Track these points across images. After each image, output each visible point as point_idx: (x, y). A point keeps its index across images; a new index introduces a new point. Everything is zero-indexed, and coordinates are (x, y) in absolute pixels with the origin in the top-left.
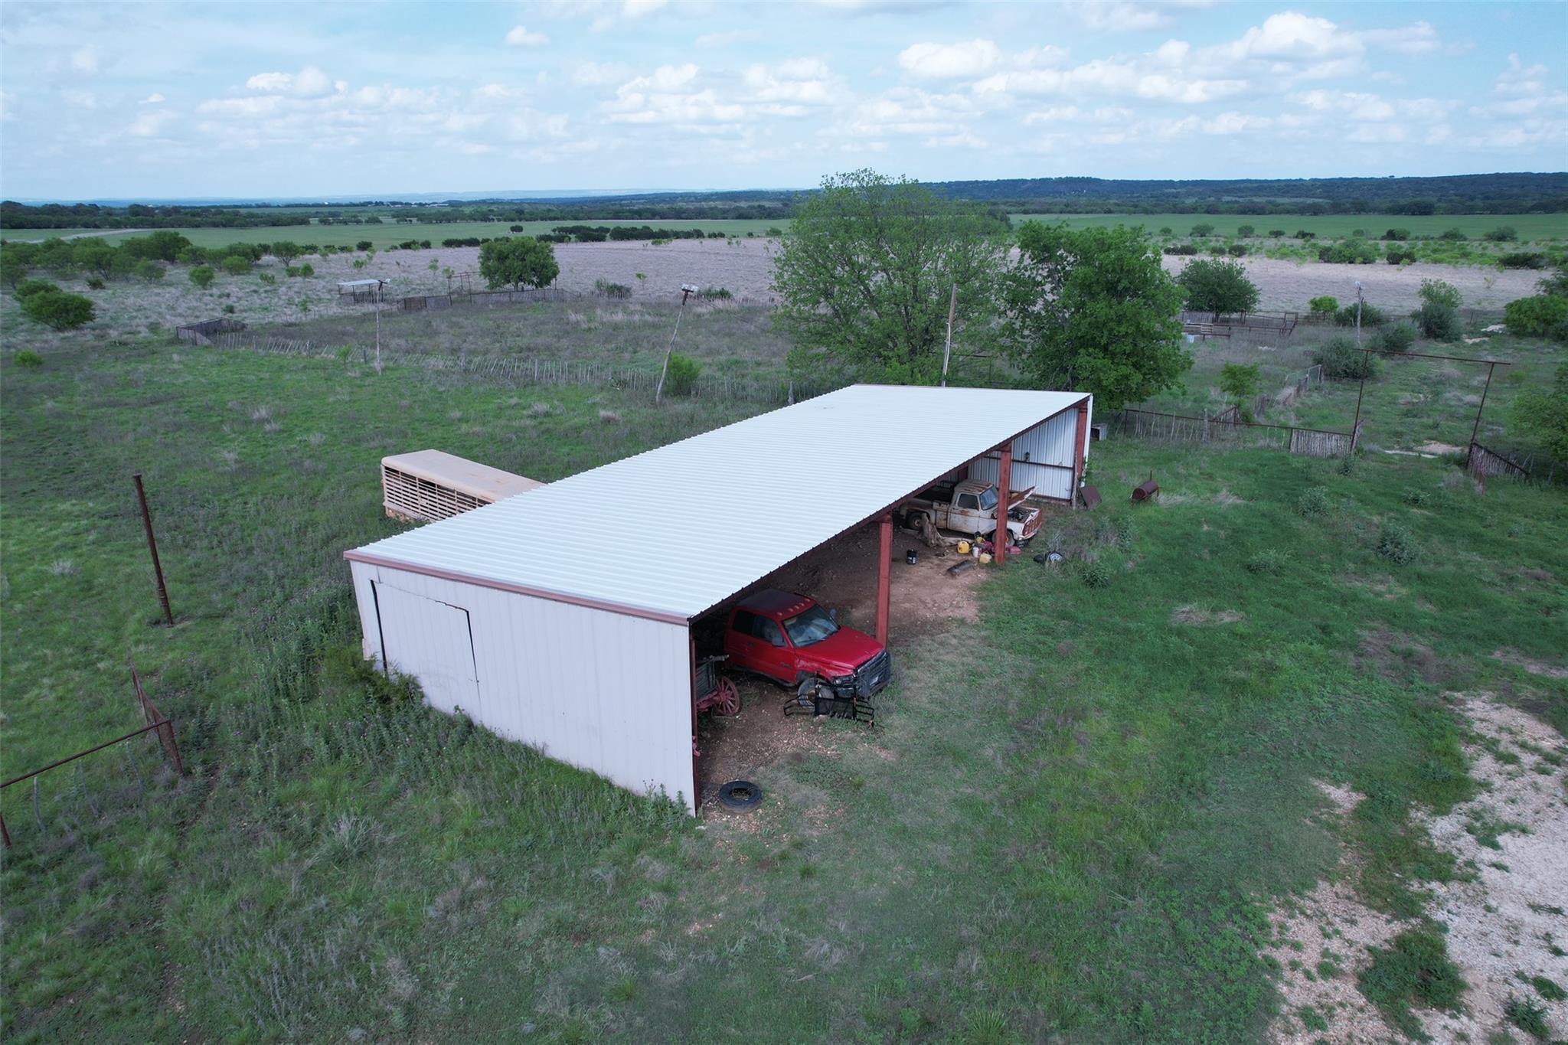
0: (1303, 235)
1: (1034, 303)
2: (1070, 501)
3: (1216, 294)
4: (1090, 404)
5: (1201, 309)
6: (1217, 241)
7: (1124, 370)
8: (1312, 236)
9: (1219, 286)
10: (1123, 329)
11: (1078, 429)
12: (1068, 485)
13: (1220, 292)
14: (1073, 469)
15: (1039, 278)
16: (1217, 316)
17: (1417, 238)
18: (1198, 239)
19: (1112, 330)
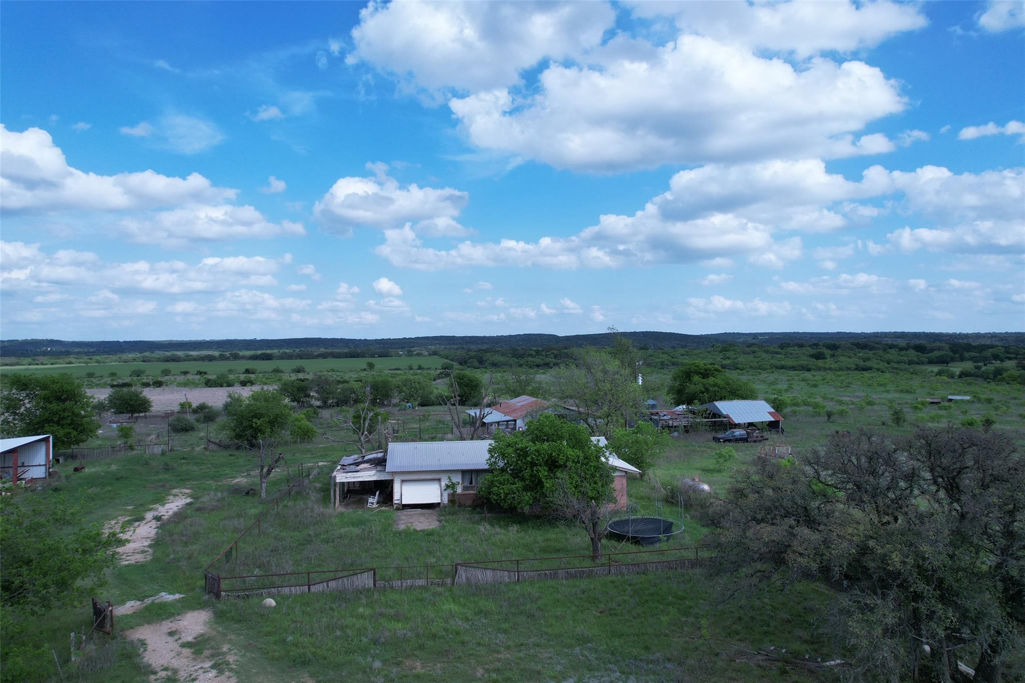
0: (200, 373)
1: (20, 408)
2: (45, 478)
3: (129, 404)
4: (51, 439)
5: (123, 413)
6: (148, 379)
7: (67, 430)
8: (205, 373)
9: (131, 400)
10: (66, 414)
11: (46, 449)
12: (44, 471)
13: (131, 403)
14: (45, 465)
15: (21, 398)
16: (132, 415)
17: (260, 372)
18: (135, 378)
19: (60, 415)
